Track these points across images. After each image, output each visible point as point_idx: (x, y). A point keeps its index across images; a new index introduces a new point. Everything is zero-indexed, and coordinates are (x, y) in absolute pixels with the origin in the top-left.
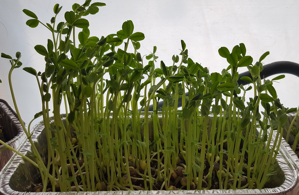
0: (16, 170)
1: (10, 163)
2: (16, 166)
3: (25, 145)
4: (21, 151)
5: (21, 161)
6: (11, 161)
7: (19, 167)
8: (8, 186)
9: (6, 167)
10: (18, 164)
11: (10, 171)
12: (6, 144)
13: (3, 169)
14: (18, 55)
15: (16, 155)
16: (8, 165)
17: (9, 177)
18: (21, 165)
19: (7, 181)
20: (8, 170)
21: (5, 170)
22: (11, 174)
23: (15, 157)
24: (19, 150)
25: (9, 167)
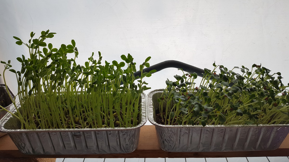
0: (8, 120)
1: (5, 117)
2: (8, 118)
3: (14, 108)
4: (12, 112)
5: (11, 116)
6: (6, 116)
7: (9, 119)
8: (3, 127)
9: (3, 119)
10: (9, 117)
11: (4, 121)
12: (4, 108)
13: (1, 120)
14: (9, 62)
15: (9, 113)
16: (4, 118)
17: (4, 123)
18: (11, 118)
19: (3, 125)
20: (4, 120)
21: (2, 120)
22: (5, 122)
23: (8, 114)
24: (11, 111)
25: (4, 119)
